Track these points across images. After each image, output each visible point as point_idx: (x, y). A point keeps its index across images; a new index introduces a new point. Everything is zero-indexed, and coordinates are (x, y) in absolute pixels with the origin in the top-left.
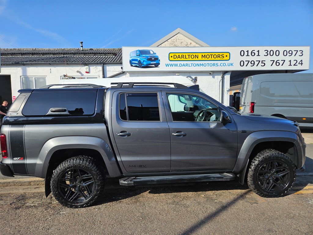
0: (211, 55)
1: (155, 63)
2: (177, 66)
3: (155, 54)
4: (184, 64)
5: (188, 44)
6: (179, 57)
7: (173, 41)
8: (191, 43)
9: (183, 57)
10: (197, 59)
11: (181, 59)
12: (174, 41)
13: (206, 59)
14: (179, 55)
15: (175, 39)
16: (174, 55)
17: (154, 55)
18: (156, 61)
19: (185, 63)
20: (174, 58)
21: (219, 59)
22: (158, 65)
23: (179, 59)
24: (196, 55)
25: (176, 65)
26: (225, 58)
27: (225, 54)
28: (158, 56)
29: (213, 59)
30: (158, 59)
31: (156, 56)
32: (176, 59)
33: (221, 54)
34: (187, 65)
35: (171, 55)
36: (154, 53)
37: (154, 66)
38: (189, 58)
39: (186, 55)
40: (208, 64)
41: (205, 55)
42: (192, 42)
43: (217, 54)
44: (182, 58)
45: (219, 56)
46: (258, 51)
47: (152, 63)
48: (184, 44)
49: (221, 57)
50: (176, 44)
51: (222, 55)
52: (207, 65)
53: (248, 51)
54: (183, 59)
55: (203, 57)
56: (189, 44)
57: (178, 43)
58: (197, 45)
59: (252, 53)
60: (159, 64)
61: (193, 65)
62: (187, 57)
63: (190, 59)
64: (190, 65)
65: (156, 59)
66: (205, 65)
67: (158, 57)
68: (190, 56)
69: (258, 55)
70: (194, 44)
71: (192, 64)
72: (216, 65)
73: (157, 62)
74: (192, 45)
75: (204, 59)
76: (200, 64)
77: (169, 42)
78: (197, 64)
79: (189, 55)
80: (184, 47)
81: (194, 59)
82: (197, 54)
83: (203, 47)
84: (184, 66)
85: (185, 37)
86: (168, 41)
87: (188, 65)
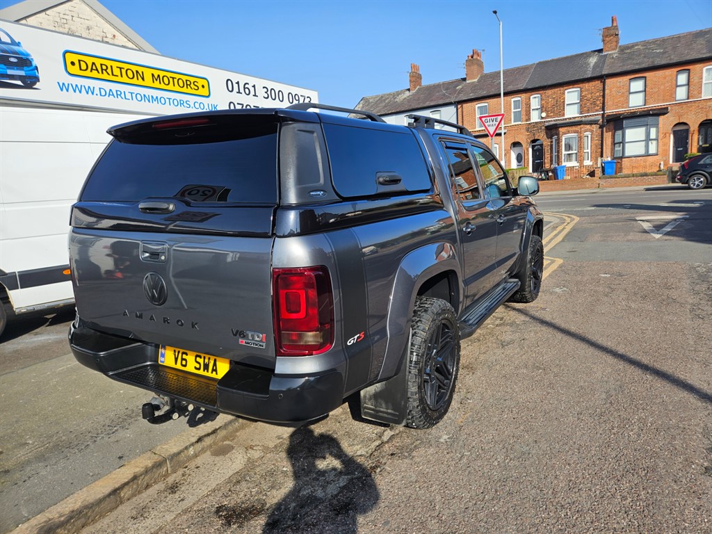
0: (173, 78)
1: (22, 73)
2: (93, 93)
3: (18, 44)
4: (111, 90)
5: (106, 37)
6: (94, 68)
7: (62, 16)
8: (114, 36)
9: (106, 70)
10: (140, 82)
11: (100, 76)
12: (66, 17)
13: (162, 86)
14: (93, 63)
15: (68, 12)
16: (79, 61)
17: (16, 48)
18: (25, 68)
19: (115, 87)
20: (81, 69)
21: (189, 91)
22: (35, 84)
23: (94, 74)
24: (137, 72)
25: (90, 91)
26: (201, 91)
27: (201, 82)
28: (29, 55)
29: (177, 88)
30: (31, 62)
31: (23, 54)
32: (88, 73)
33: (192, 80)
34: (119, 94)
35: (70, 57)
36: (13, 43)
37: (19, 83)
38: (122, 76)
39: (111, 66)
40: (169, 99)
41: (159, 76)
42: (117, 34)
43: (185, 78)
44: (102, 73)
45: (189, 84)
46: (254, 86)
47: (10, 72)
48: (96, 34)
49: (192, 85)
50: (73, 28)
51: (195, 83)
52: (167, 100)
53: (238, 83)
54: (105, 76)
55: (156, 80)
56: (110, 36)
57: (78, 26)
58: (130, 45)
59: (245, 88)
60: (37, 79)
61: (134, 95)
62: (117, 72)
63: (125, 79)
64: (129, 96)
65: (24, 62)
66: (163, 100)
67: (30, 58)
68: (124, 71)
69: (255, 95)
70: (121, 40)
71: (132, 93)
72: (185, 104)
73: (31, 73)
74: (116, 42)
75: (157, 84)
76: (152, 97)
77: (51, 18)
78: (144, 95)
79: (121, 68)
80: (99, 41)
81: (134, 81)
82: (140, 69)
83: (145, 51)
84: (113, 95)
85: (96, 15)
86: (48, 12)
87: (123, 95)
